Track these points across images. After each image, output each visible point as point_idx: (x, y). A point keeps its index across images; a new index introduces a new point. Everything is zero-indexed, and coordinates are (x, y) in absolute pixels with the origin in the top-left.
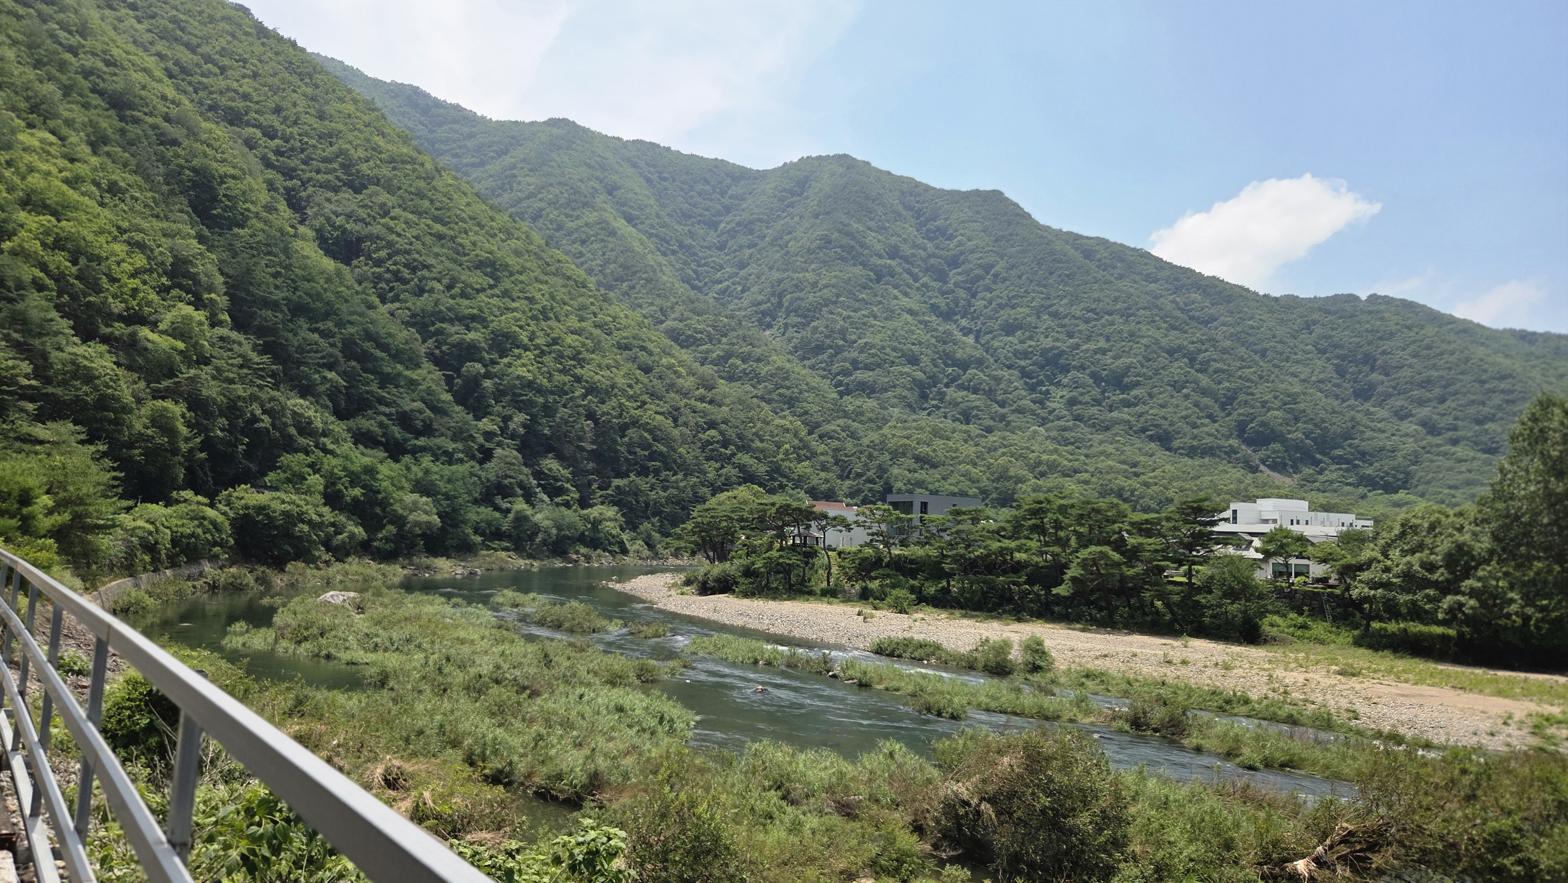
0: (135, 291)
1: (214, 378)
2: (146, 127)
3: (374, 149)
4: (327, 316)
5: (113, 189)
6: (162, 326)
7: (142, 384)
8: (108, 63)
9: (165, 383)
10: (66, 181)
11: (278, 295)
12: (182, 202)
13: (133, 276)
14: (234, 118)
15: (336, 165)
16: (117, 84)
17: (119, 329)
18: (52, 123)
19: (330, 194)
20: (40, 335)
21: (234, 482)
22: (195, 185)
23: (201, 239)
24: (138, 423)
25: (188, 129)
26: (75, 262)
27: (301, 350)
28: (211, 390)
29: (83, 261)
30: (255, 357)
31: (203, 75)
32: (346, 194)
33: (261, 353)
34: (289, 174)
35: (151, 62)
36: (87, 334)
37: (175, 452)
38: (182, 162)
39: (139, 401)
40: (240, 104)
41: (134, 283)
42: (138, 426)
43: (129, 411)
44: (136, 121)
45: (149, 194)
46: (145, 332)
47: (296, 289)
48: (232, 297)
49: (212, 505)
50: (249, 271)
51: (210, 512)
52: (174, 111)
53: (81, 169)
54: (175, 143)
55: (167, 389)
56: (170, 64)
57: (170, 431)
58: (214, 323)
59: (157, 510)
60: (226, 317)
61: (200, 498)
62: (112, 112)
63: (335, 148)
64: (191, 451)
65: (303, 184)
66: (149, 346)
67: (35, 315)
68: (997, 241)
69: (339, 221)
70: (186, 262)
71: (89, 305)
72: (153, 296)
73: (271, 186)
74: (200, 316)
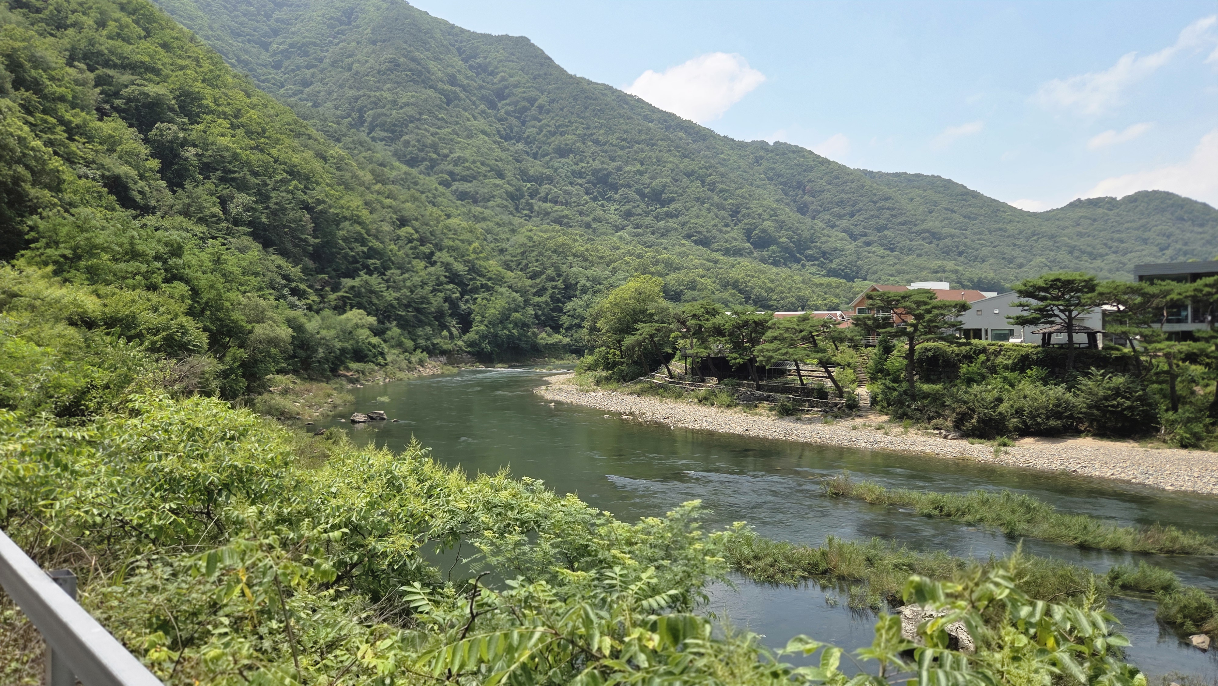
68: (535, 78)
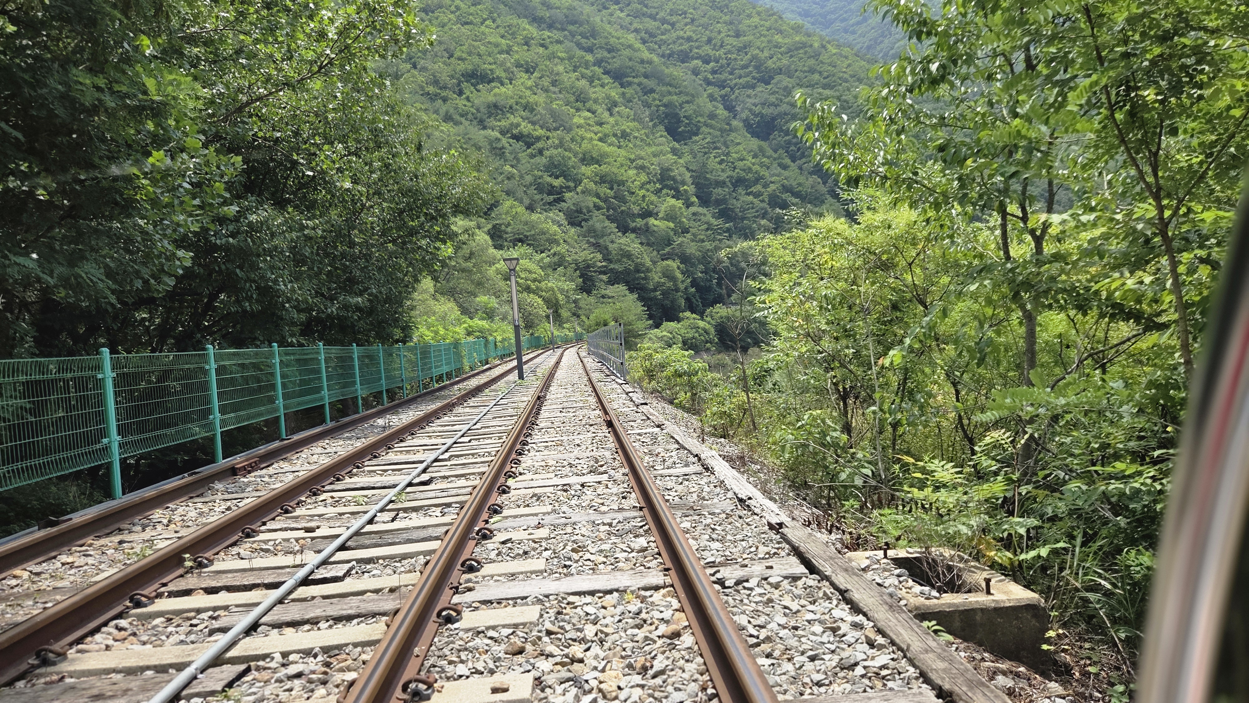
0: (644, 196)
1: (692, 241)
2: (635, 86)
3: (776, 47)
4: (757, 181)
5: (625, 135)
6: (661, 215)
7: (655, 253)
8: (609, 51)
9: (667, 249)
10: (600, 140)
11: (723, 176)
12: (661, 131)
13: (642, 187)
14: (684, 57)
15: (751, 69)
16: (616, 64)
17: (639, 222)
18: (588, 105)
19: (750, 91)
20: (603, 236)
21: (713, 304)
22: (667, 115)
23: (674, 151)
24: (656, 277)
25: (658, 78)
26: (611, 189)
27: (743, 210)
28: (692, 249)
29: (615, 187)
30: (714, 222)
31: (663, 34)
32: (760, 88)
33: (717, 218)
34: (722, 85)
35: (631, 38)
36: (624, 229)
37: (677, 290)
38: (657, 102)
39: (654, 263)
40: (686, 47)
41: (642, 192)
42: (657, 279)
43: (648, 270)
44: (630, 84)
45: (643, 132)
46: (652, 221)
47: (735, 168)
48: (697, 185)
49: (702, 319)
50: (704, 165)
51: (701, 324)
52: (649, 68)
53: (607, 129)
54: (652, 91)
55: (668, 253)
56: (643, 34)
57: (673, 278)
58: (688, 205)
59: (672, 325)
60: (694, 199)
61: (694, 315)
62: (616, 84)
63: (749, 56)
64: (686, 288)
65: (732, 89)
66: (655, 229)
67: (598, 226)
69: (757, 109)
70: (669, 170)
71: (622, 212)
72: (654, 198)
73: (712, 98)
74: (679, 203)
